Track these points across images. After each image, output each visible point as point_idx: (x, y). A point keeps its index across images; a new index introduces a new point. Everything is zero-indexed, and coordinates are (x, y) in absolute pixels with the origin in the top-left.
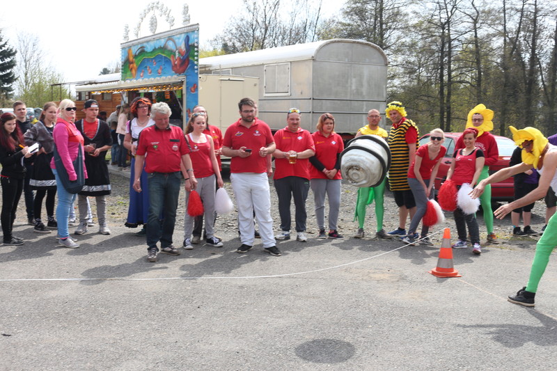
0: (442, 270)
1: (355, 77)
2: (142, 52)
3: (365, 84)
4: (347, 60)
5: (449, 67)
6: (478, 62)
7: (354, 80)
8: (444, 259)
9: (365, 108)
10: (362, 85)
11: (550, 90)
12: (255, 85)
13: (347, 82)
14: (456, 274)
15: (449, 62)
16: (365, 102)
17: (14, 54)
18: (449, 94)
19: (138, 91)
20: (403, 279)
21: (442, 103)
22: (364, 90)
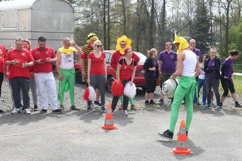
0: (108, 125)
1: (56, 19)
3: (62, 23)
4: (51, 9)
5: (109, 14)
6: (124, 12)
8: (108, 120)
9: (62, 37)
10: (60, 24)
11: (161, 27)
13: (51, 22)
14: (115, 127)
15: (109, 11)
16: (62, 33)
18: (109, 29)
20: (86, 132)
21: (105, 34)
22: (61, 27)
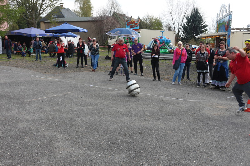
2: (220, 23)
8: (249, 105)
17: (207, 27)
19: (220, 37)
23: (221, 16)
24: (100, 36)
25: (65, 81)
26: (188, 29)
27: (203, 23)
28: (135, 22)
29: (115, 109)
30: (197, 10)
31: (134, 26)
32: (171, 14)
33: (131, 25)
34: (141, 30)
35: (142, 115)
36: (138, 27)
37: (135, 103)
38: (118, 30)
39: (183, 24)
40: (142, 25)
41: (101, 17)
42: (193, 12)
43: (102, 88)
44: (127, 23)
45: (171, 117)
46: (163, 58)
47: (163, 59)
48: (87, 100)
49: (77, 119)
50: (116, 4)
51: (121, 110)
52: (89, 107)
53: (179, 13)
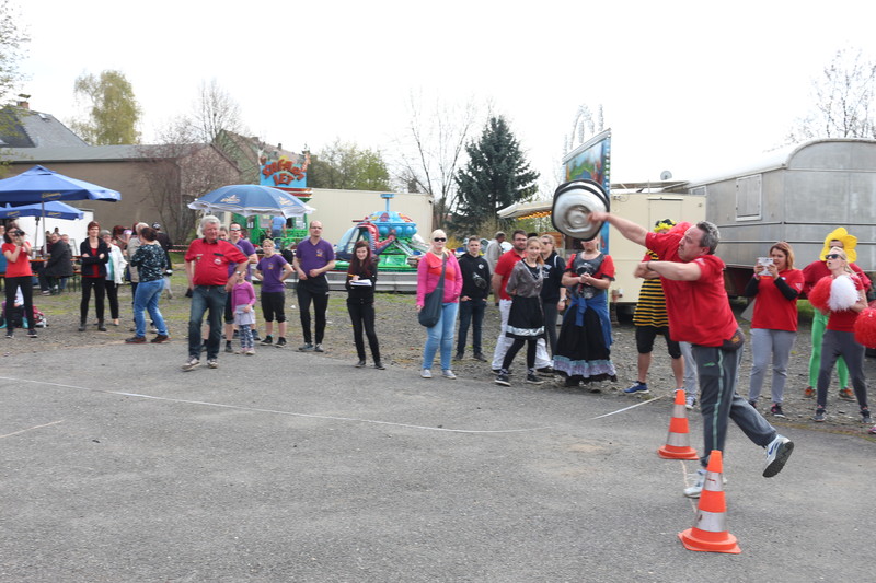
1: (855, 191)
2: (575, 167)
3: (874, 200)
4: (842, 167)
7: (854, 195)
9: (874, 236)
10: (868, 203)
12: (700, 205)
13: (843, 199)
16: (873, 227)
17: (536, 178)
22: (873, 210)
23: (577, 144)
24: (166, 213)
25: (34, 382)
26: (475, 185)
27: (523, 165)
28: (293, 166)
29: (218, 476)
30: (501, 122)
31: (290, 179)
32: (417, 136)
33: (278, 174)
34: (314, 191)
35: (316, 492)
36: (304, 181)
37: (294, 450)
38: (230, 194)
39: (456, 169)
40: (319, 175)
41: (172, 147)
42: (491, 129)
43: (175, 404)
44: (262, 168)
45: (419, 494)
46: (392, 289)
47: (391, 292)
48: (118, 448)
49: (75, 523)
50: (225, 102)
51: (243, 478)
52: (123, 476)
53: (444, 133)
